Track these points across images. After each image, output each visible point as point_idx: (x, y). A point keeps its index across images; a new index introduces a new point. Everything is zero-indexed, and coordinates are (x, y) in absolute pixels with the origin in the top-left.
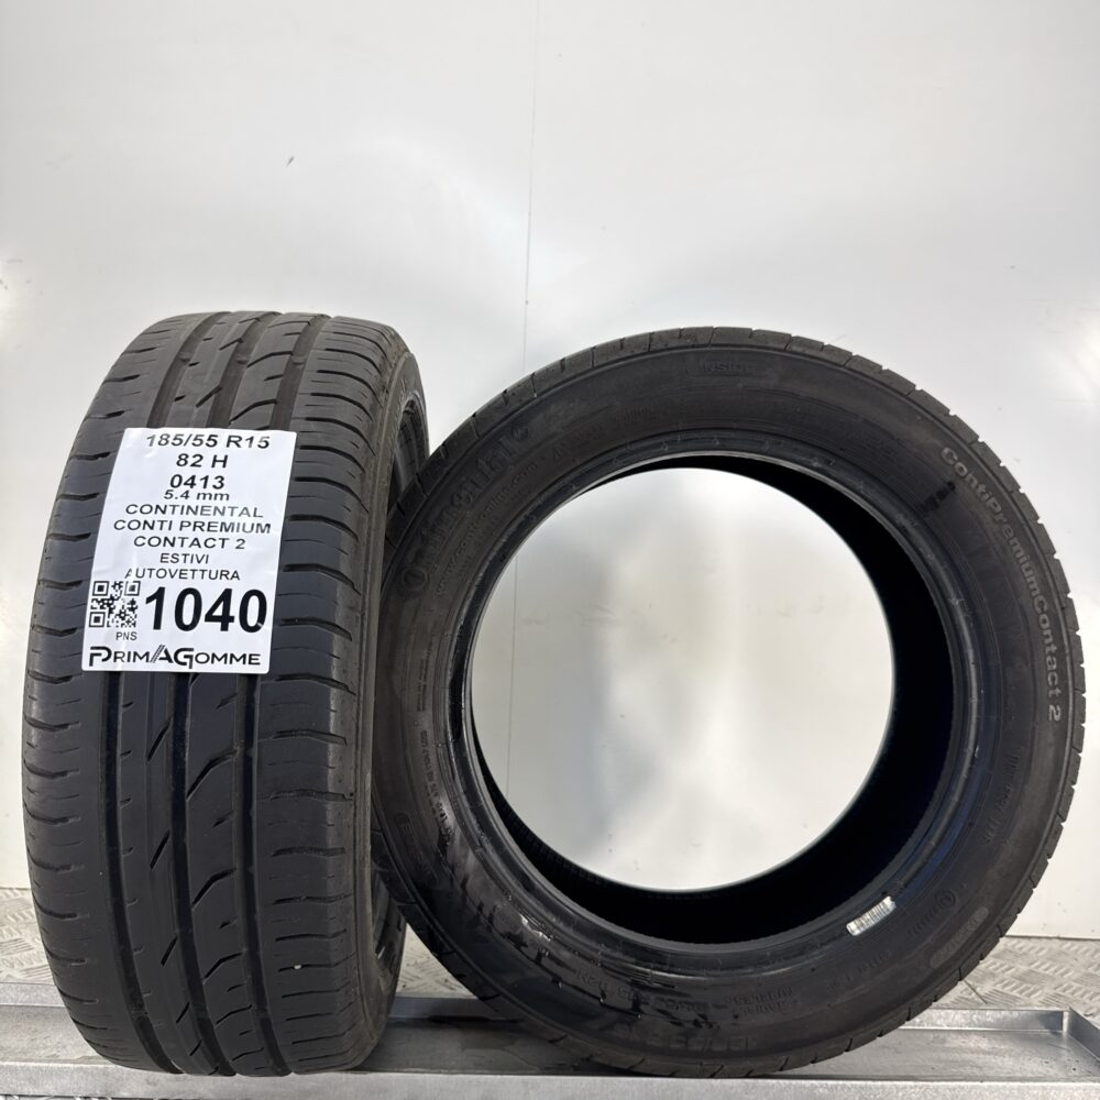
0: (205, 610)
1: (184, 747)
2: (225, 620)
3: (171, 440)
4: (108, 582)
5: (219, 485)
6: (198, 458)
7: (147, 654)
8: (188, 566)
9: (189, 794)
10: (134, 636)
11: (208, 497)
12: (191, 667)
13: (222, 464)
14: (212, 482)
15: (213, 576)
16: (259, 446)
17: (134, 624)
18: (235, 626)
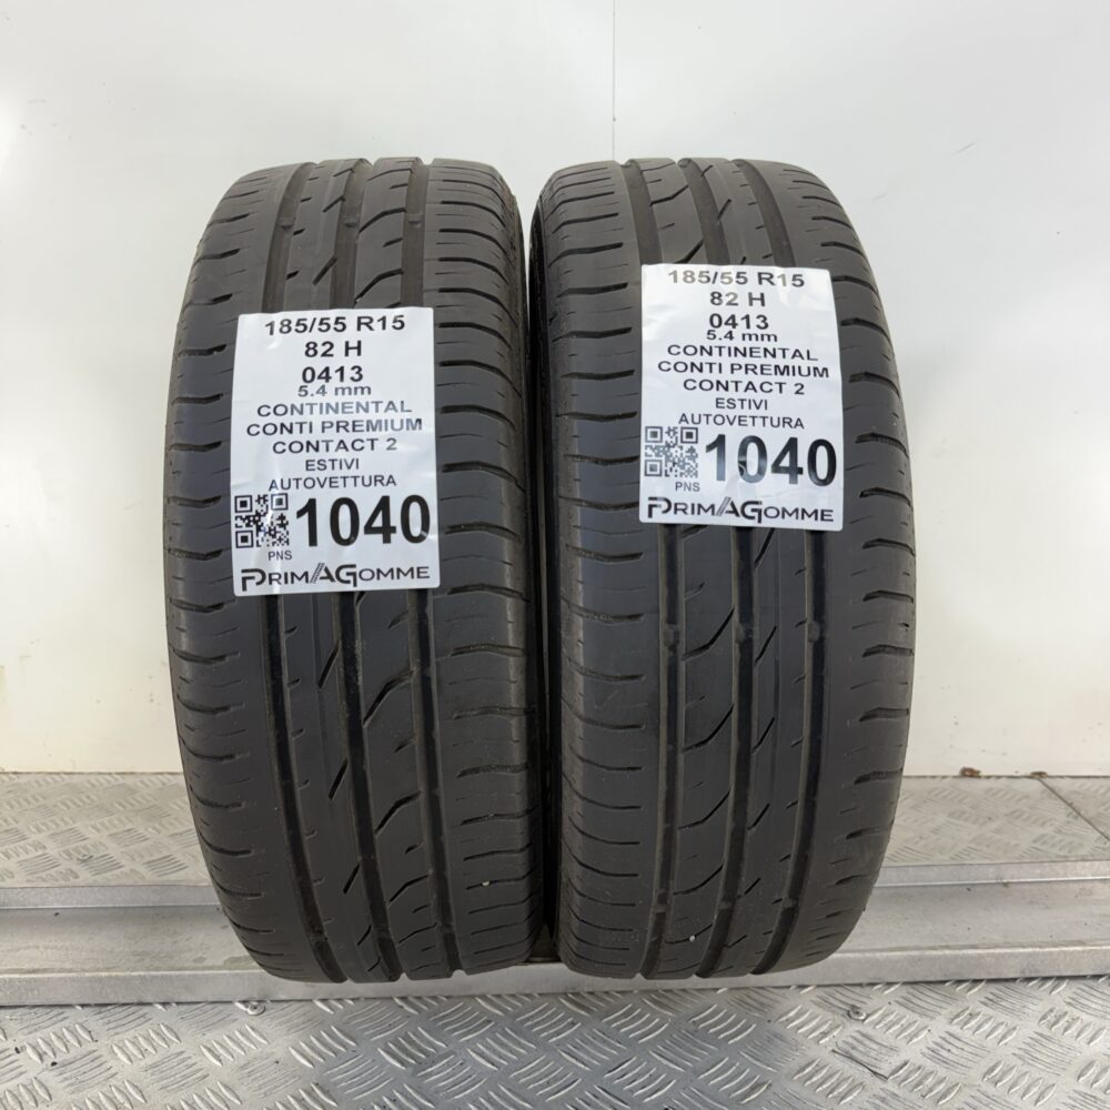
0: (363, 522)
1: (356, 671)
2: (387, 531)
3: (293, 326)
4: (251, 497)
5: (357, 377)
6: (328, 346)
7: (306, 574)
8: (338, 473)
9: (366, 719)
10: (288, 555)
11: (347, 391)
12: (355, 585)
13: (356, 351)
14: (348, 373)
15: (367, 482)
16: (394, 327)
17: (287, 542)
18: (398, 537)
